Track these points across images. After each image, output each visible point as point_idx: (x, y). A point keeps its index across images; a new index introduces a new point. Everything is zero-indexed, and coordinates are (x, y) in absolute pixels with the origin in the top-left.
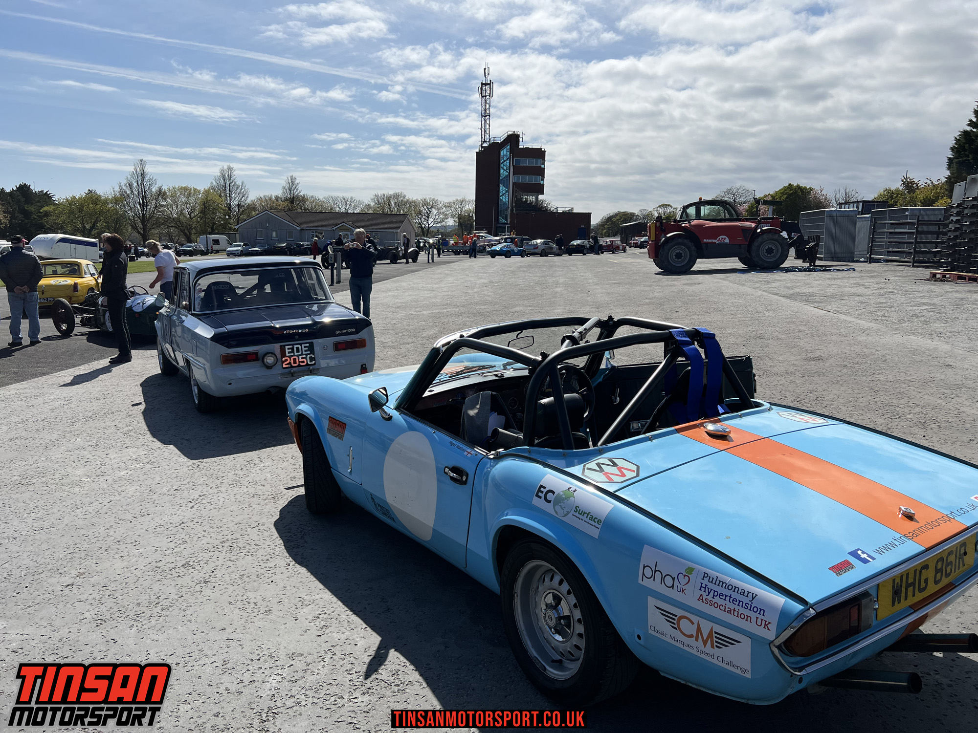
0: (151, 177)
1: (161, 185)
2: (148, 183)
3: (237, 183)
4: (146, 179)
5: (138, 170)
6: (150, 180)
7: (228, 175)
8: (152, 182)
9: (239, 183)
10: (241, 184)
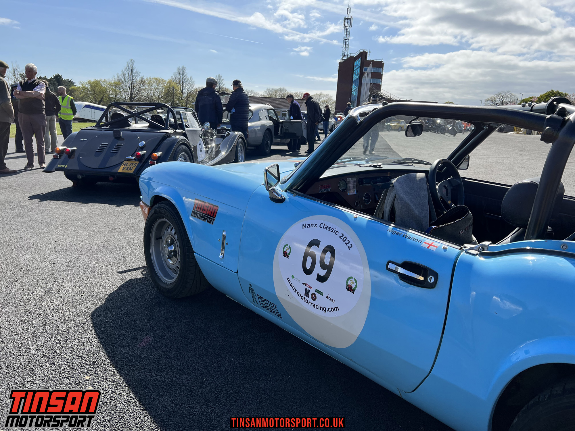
0: (137, 71)
1: (142, 76)
2: (135, 75)
3: (188, 78)
4: (134, 72)
5: (129, 66)
6: (136, 72)
7: (182, 72)
8: (138, 74)
9: (189, 77)
10: (190, 78)
